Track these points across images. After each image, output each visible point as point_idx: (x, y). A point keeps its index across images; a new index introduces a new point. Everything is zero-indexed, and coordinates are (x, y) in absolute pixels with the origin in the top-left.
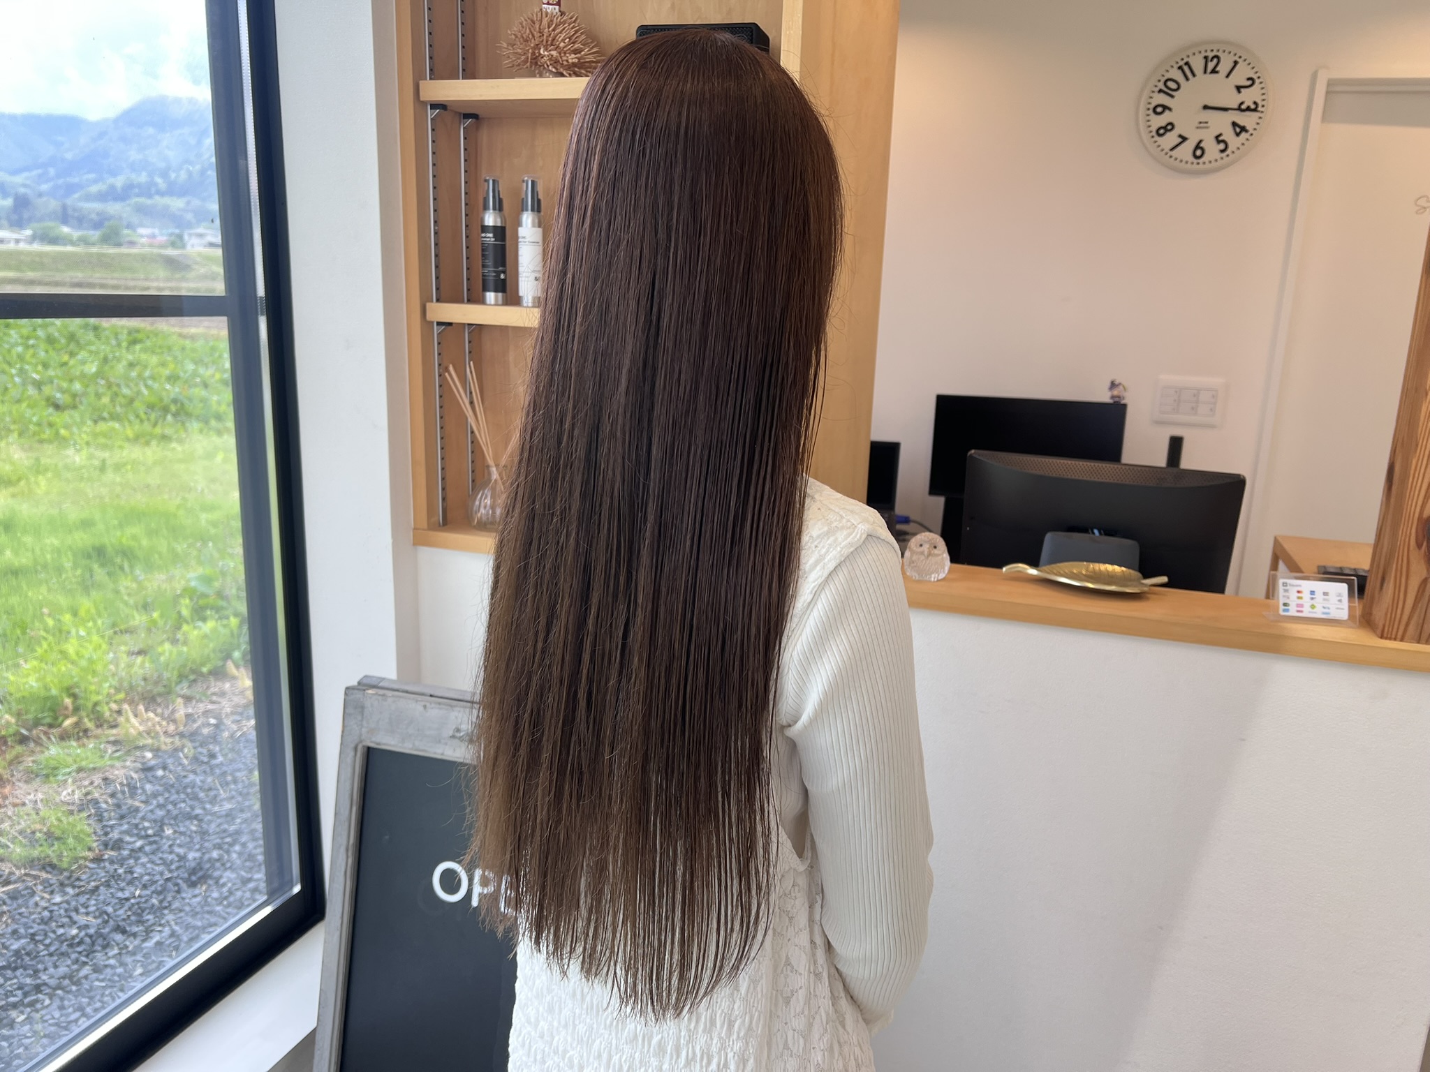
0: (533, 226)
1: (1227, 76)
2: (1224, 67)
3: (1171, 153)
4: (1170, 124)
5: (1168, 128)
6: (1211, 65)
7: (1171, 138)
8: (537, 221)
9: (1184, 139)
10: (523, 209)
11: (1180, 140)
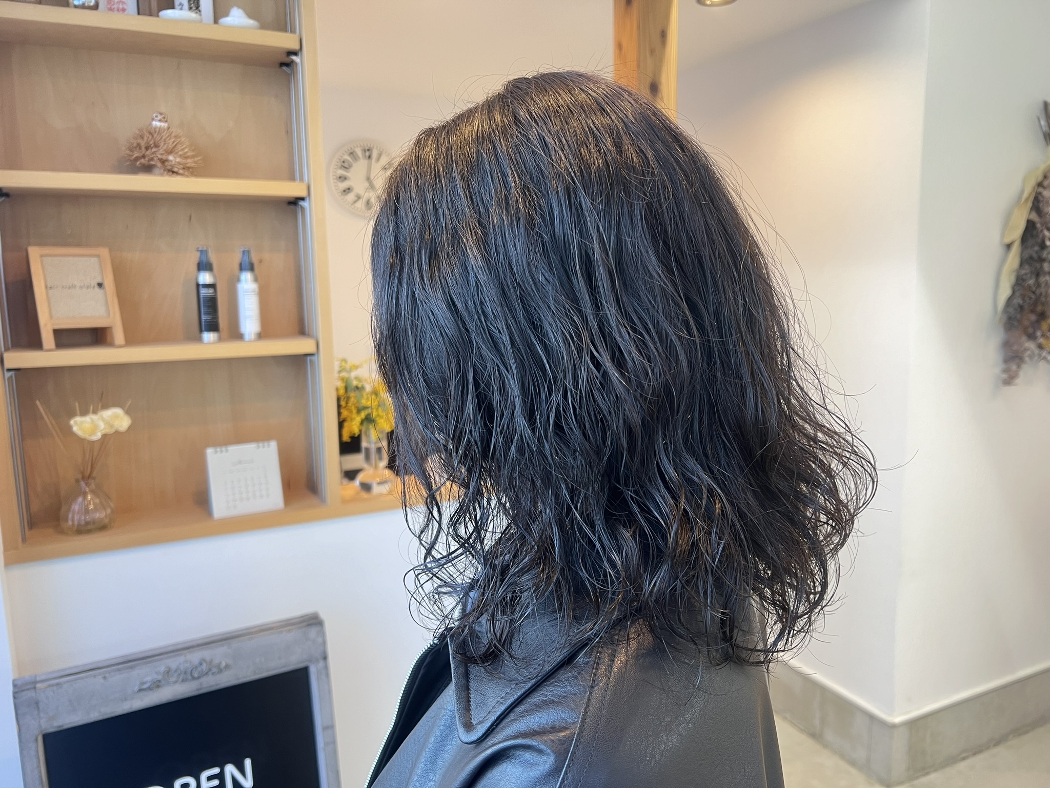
1: (378, 159)
2: (375, 154)
3: (353, 207)
4: (349, 189)
5: (348, 190)
6: (367, 154)
7: (351, 197)
9: (359, 197)
11: (356, 198)
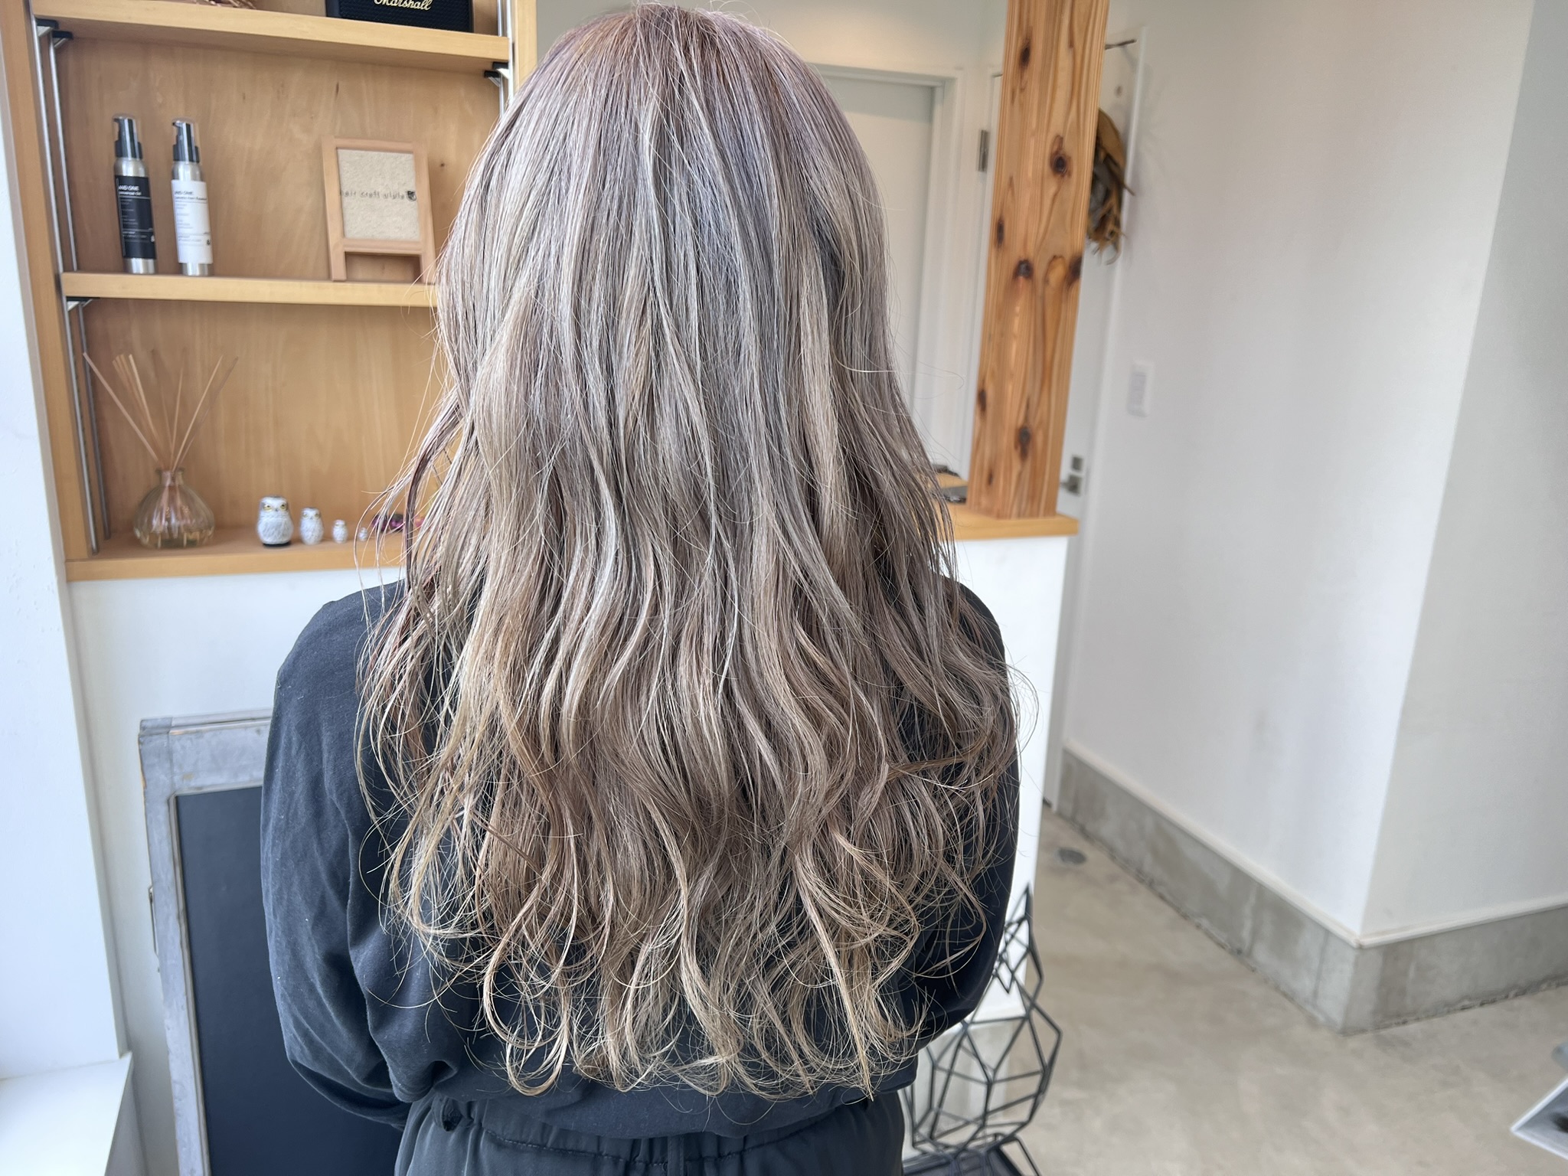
0: (194, 178)
8: (198, 173)
10: (177, 157)
